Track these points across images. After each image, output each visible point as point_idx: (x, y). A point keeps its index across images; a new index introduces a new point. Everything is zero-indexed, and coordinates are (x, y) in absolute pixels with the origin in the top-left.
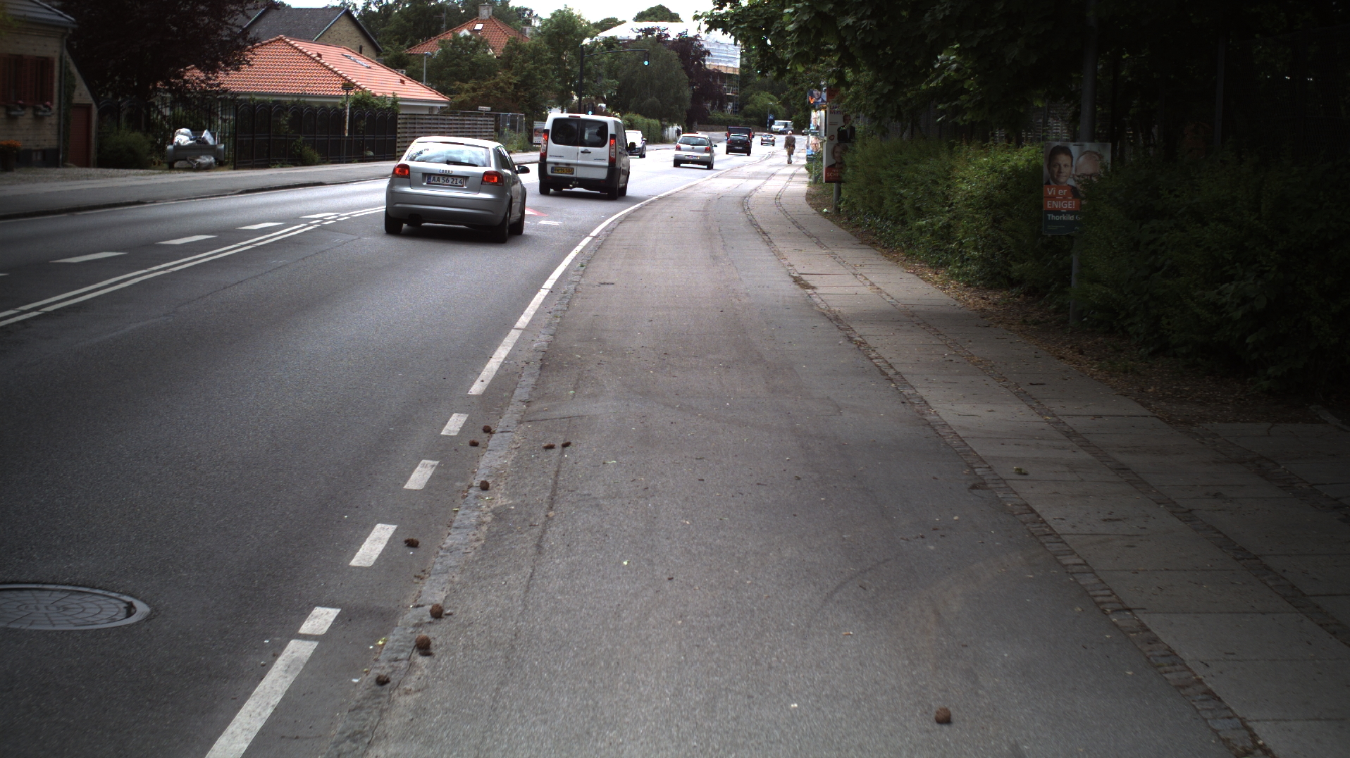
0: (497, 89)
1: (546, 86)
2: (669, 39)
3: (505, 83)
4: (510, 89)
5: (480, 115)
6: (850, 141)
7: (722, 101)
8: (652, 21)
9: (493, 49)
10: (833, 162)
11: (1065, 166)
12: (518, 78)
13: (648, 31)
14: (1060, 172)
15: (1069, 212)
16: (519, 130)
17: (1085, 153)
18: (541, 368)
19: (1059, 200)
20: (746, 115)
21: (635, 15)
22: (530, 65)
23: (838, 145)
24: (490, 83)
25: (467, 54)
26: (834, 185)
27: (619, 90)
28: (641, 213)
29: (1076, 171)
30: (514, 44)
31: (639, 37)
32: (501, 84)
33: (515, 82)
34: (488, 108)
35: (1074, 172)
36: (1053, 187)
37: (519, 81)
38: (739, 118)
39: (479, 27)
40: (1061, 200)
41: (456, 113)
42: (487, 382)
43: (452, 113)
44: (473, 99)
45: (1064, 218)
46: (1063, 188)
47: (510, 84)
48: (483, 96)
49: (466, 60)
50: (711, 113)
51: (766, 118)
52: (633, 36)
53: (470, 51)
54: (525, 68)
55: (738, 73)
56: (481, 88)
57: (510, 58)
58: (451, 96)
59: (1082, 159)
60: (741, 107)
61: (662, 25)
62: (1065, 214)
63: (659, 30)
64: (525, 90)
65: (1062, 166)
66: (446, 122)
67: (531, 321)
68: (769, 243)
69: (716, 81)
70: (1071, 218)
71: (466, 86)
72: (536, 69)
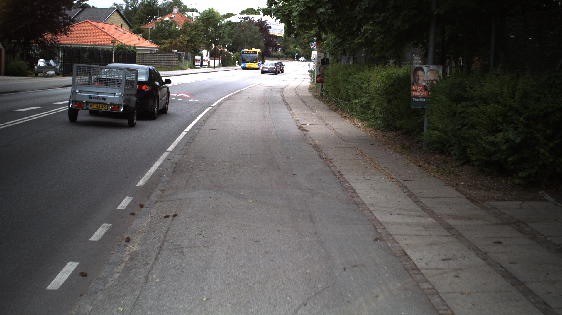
0: (180, 43)
1: (200, 41)
2: (254, 22)
3: (183, 40)
4: (185, 43)
5: (173, 53)
6: (326, 65)
7: (276, 47)
8: (247, 14)
9: (179, 25)
10: (319, 73)
11: (421, 76)
12: (189, 38)
13: (246, 18)
14: (418, 79)
15: (423, 97)
16: (189, 60)
17: (430, 70)
18: (173, 172)
19: (418, 92)
20: (286, 54)
21: (240, 12)
22: (193, 32)
23: (321, 66)
24: (177, 40)
25: (167, 28)
26: (320, 84)
27: (233, 43)
28: (236, 96)
29: (426, 78)
30: (187, 24)
31: (241, 21)
32: (182, 41)
33: (188, 40)
34: (176, 51)
35: (425, 79)
36: (416, 86)
37: (189, 40)
38: (284, 55)
39: (173, 16)
40: (419, 92)
41: (163, 52)
42: (147, 179)
43: (161, 53)
44: (169, 47)
45: (421, 100)
46: (420, 86)
47: (185, 40)
48: (174, 45)
49: (167, 30)
50: (272, 53)
51: (295, 55)
52: (239, 21)
53: (169, 27)
54: (191, 34)
55: (283, 36)
56: (173, 42)
57: (185, 29)
58: (160, 45)
59: (429, 73)
60: (284, 50)
61: (251, 16)
62: (421, 98)
63: (250, 18)
64: (192, 43)
65: (420, 76)
66: (157, 56)
67: (175, 147)
68: (290, 109)
69: (273, 40)
70: (424, 100)
71: (167, 41)
72: (196, 34)
